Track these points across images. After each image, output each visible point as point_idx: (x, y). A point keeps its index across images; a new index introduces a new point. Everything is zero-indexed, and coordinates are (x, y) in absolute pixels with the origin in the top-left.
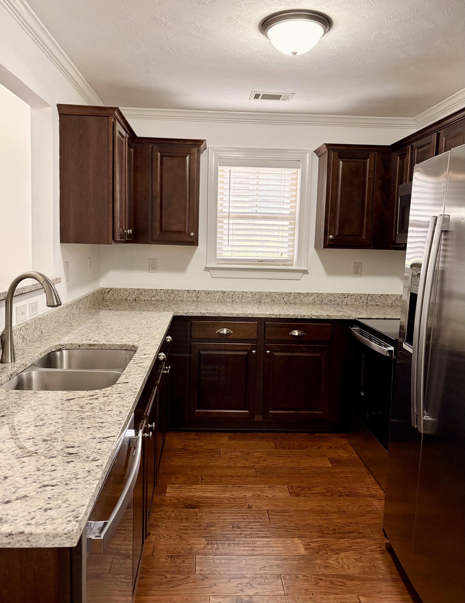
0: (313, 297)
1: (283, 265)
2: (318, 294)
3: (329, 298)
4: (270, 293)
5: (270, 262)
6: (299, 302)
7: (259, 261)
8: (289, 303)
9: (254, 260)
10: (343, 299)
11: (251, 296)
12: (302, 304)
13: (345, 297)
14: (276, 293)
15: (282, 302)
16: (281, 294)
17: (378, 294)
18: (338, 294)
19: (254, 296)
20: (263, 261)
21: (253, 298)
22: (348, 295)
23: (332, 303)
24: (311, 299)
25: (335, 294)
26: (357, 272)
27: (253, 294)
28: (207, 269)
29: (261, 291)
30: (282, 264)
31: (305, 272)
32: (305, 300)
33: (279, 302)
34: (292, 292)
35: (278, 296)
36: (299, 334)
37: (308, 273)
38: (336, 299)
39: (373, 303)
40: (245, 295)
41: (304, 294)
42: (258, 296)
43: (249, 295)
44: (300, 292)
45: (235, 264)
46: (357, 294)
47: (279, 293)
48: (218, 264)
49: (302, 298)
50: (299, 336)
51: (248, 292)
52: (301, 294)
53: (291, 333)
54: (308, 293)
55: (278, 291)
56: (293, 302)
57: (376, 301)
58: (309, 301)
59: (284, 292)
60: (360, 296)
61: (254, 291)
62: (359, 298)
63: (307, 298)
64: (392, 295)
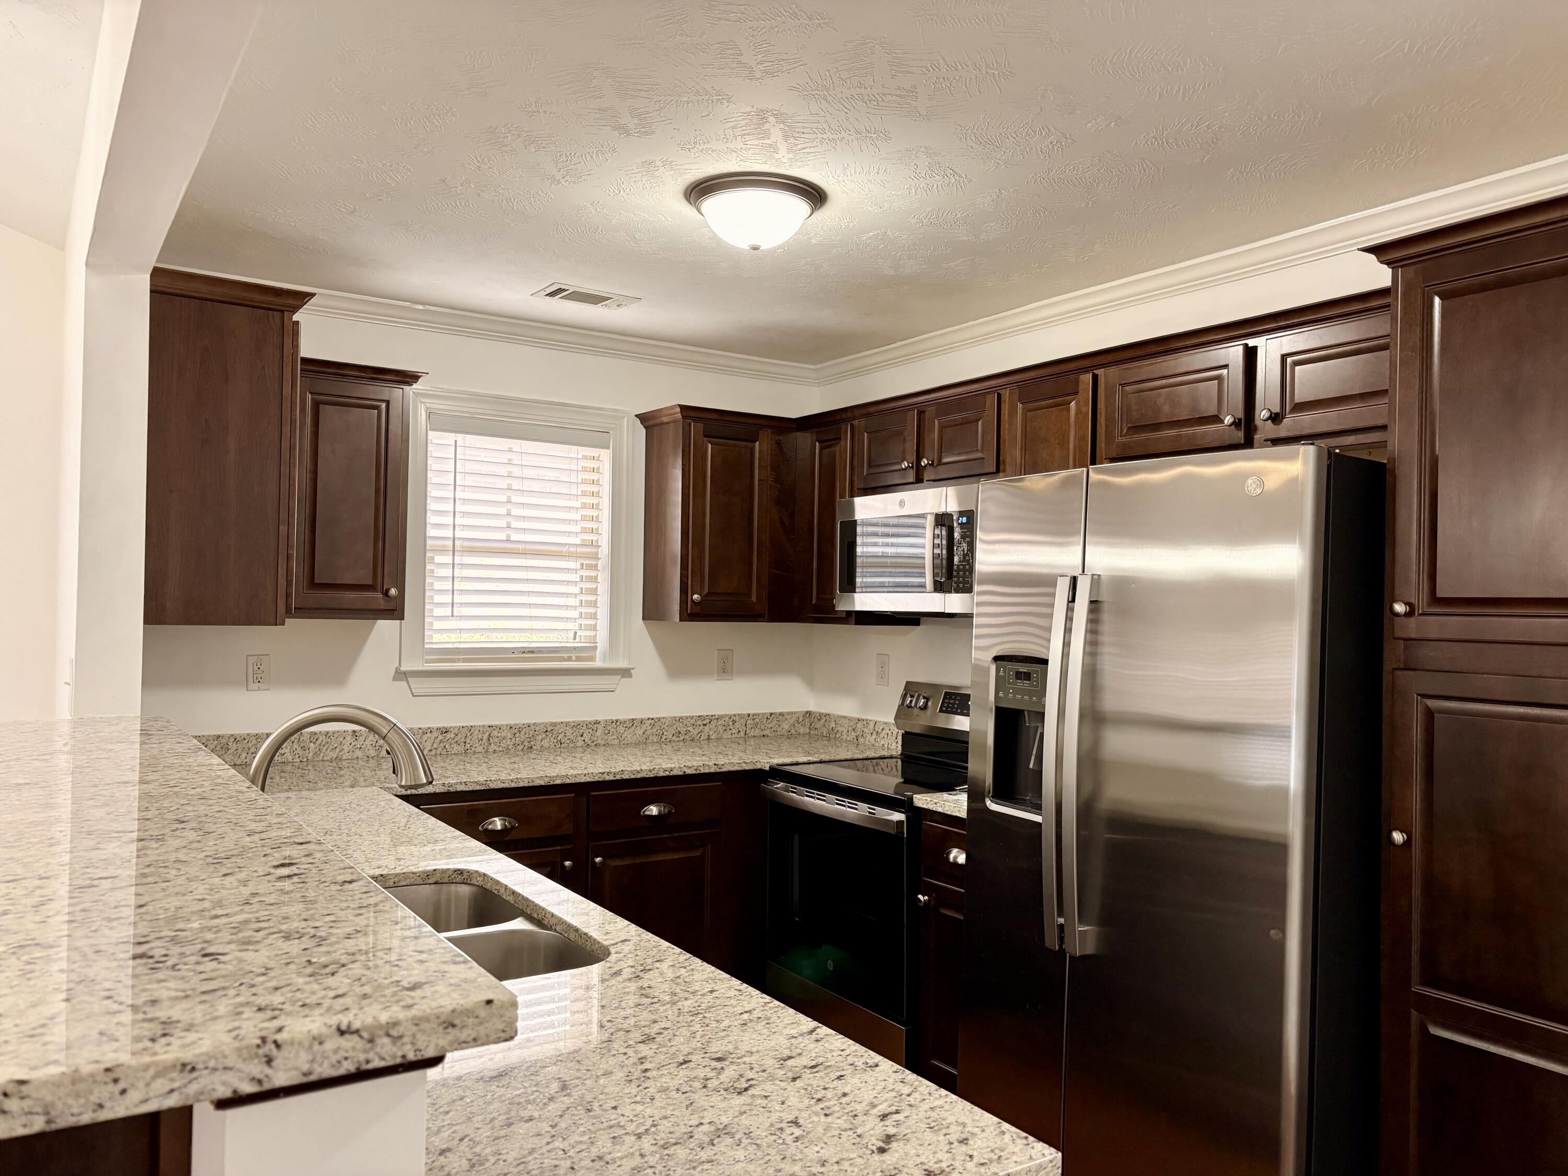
0: (644, 728)
1: (579, 659)
2: (653, 721)
3: (674, 727)
4: (554, 724)
5: (548, 652)
6: (616, 741)
7: (524, 652)
8: (593, 744)
9: (513, 651)
10: (702, 727)
11: (509, 736)
12: (624, 745)
13: (705, 723)
14: (567, 724)
15: (580, 743)
16: (577, 725)
17: (765, 714)
18: (692, 717)
19: (517, 735)
20: (532, 652)
21: (513, 740)
22: (712, 719)
23: (682, 738)
24: (639, 732)
25: (687, 718)
26: (725, 670)
27: (513, 731)
28: (401, 675)
29: (533, 722)
30: (576, 657)
31: (625, 673)
32: (629, 736)
33: (572, 745)
34: (599, 719)
35: (571, 731)
36: (660, 811)
37: (630, 676)
38: (689, 729)
39: (757, 732)
40: (495, 733)
41: (625, 722)
42: (525, 733)
43: (504, 734)
44: (617, 718)
45: (465, 661)
46: (726, 715)
47: (573, 724)
48: (428, 661)
49: (622, 732)
50: (659, 816)
51: (503, 725)
52: (618, 724)
53: (644, 812)
54: (633, 720)
55: (570, 720)
56: (603, 742)
57: (762, 727)
58: (635, 738)
59: (584, 722)
60: (733, 719)
61: (517, 723)
62: (731, 723)
63: (631, 730)
64: (788, 713)
